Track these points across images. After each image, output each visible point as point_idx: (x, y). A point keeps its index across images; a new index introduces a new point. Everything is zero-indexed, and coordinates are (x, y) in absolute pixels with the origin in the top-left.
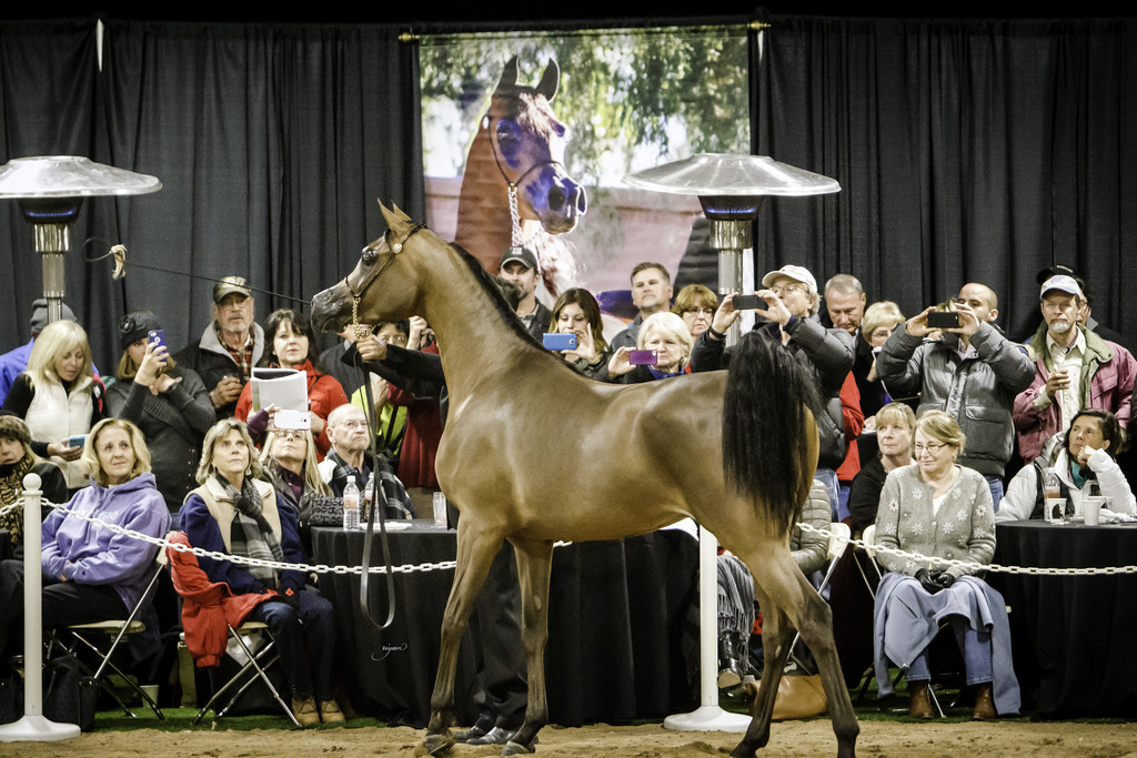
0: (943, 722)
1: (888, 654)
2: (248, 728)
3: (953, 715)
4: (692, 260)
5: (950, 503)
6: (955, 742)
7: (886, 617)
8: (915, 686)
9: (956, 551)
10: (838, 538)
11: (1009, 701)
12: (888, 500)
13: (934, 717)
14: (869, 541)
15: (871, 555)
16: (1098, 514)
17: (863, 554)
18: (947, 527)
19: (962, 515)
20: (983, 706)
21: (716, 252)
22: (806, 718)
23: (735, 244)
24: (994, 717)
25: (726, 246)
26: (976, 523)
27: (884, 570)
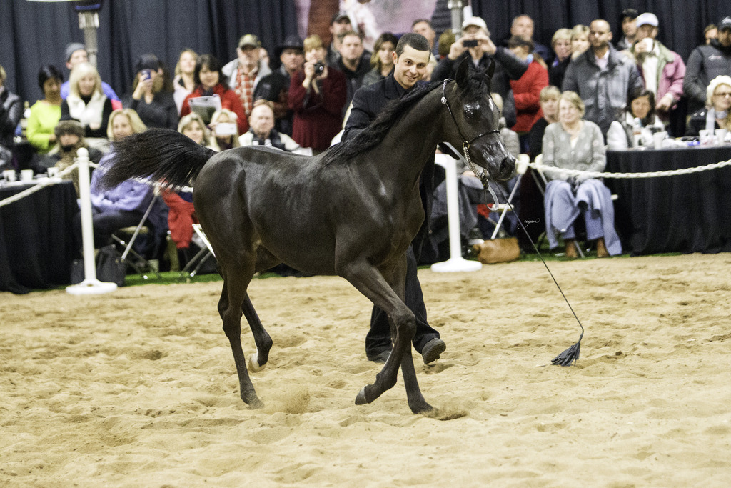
0: (583, 259)
1: (555, 224)
2: (207, 281)
3: (588, 256)
4: (437, 15)
5: (580, 142)
6: (590, 270)
7: (552, 204)
8: (568, 241)
9: (586, 166)
10: (523, 163)
11: (616, 248)
12: (548, 141)
13: (579, 257)
14: (539, 164)
15: (540, 171)
16: (662, 144)
17: (536, 171)
18: (580, 155)
19: (587, 147)
20: (601, 251)
21: (449, 10)
22: (509, 261)
23: (460, 4)
24: (607, 255)
25: (455, 6)
26: (594, 150)
27: (549, 179)
